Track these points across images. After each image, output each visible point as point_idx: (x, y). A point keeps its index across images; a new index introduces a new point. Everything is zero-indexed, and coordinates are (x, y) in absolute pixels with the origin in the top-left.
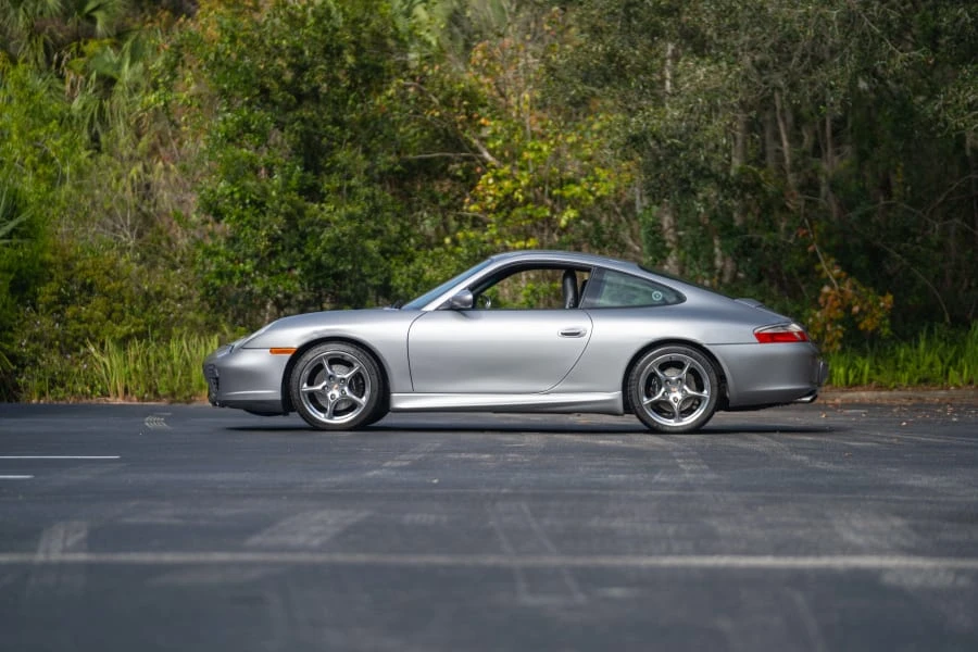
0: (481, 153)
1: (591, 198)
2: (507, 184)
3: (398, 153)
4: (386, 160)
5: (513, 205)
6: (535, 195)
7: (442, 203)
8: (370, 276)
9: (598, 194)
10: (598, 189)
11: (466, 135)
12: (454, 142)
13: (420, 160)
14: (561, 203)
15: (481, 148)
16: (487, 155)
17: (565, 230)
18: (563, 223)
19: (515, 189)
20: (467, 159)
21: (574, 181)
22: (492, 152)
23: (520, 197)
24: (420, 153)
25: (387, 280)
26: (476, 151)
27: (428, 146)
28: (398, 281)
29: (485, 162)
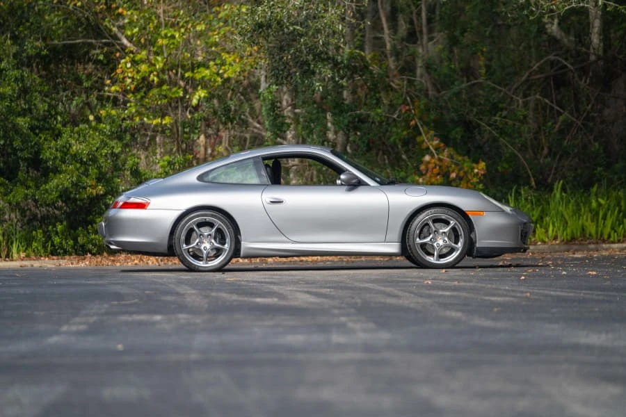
0: (119, 40)
1: (219, 79)
2: (143, 67)
3: (44, 39)
4: (33, 45)
5: (150, 86)
6: (170, 77)
7: (85, 84)
8: (22, 150)
9: (225, 76)
10: (225, 71)
11: (106, 23)
12: (97, 31)
13: (64, 45)
14: (194, 84)
15: (119, 35)
16: (125, 41)
17: (196, 108)
18: (195, 102)
19: (151, 72)
20: (107, 44)
21: (205, 65)
22: (130, 39)
23: (156, 79)
24: (64, 40)
25: (38, 153)
26: (115, 37)
27: (70, 33)
28: (48, 154)
29: (123, 48)
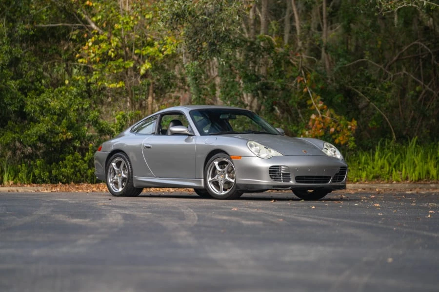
0: (89, 24)
1: (161, 55)
2: (104, 45)
3: (32, 23)
4: (21, 28)
5: (110, 59)
6: (126, 52)
7: (63, 57)
8: (10, 105)
9: (165, 53)
10: (166, 49)
11: (79, 11)
12: (72, 17)
13: (48, 27)
14: (142, 58)
15: (90, 21)
16: (93, 25)
17: (145, 76)
18: (142, 72)
19: (110, 49)
20: (81, 28)
21: (152, 45)
22: (96, 23)
23: (113, 54)
24: (48, 23)
25: (22, 107)
26: (86, 22)
27: (56, 19)
28: (29, 108)
29: (92, 29)
